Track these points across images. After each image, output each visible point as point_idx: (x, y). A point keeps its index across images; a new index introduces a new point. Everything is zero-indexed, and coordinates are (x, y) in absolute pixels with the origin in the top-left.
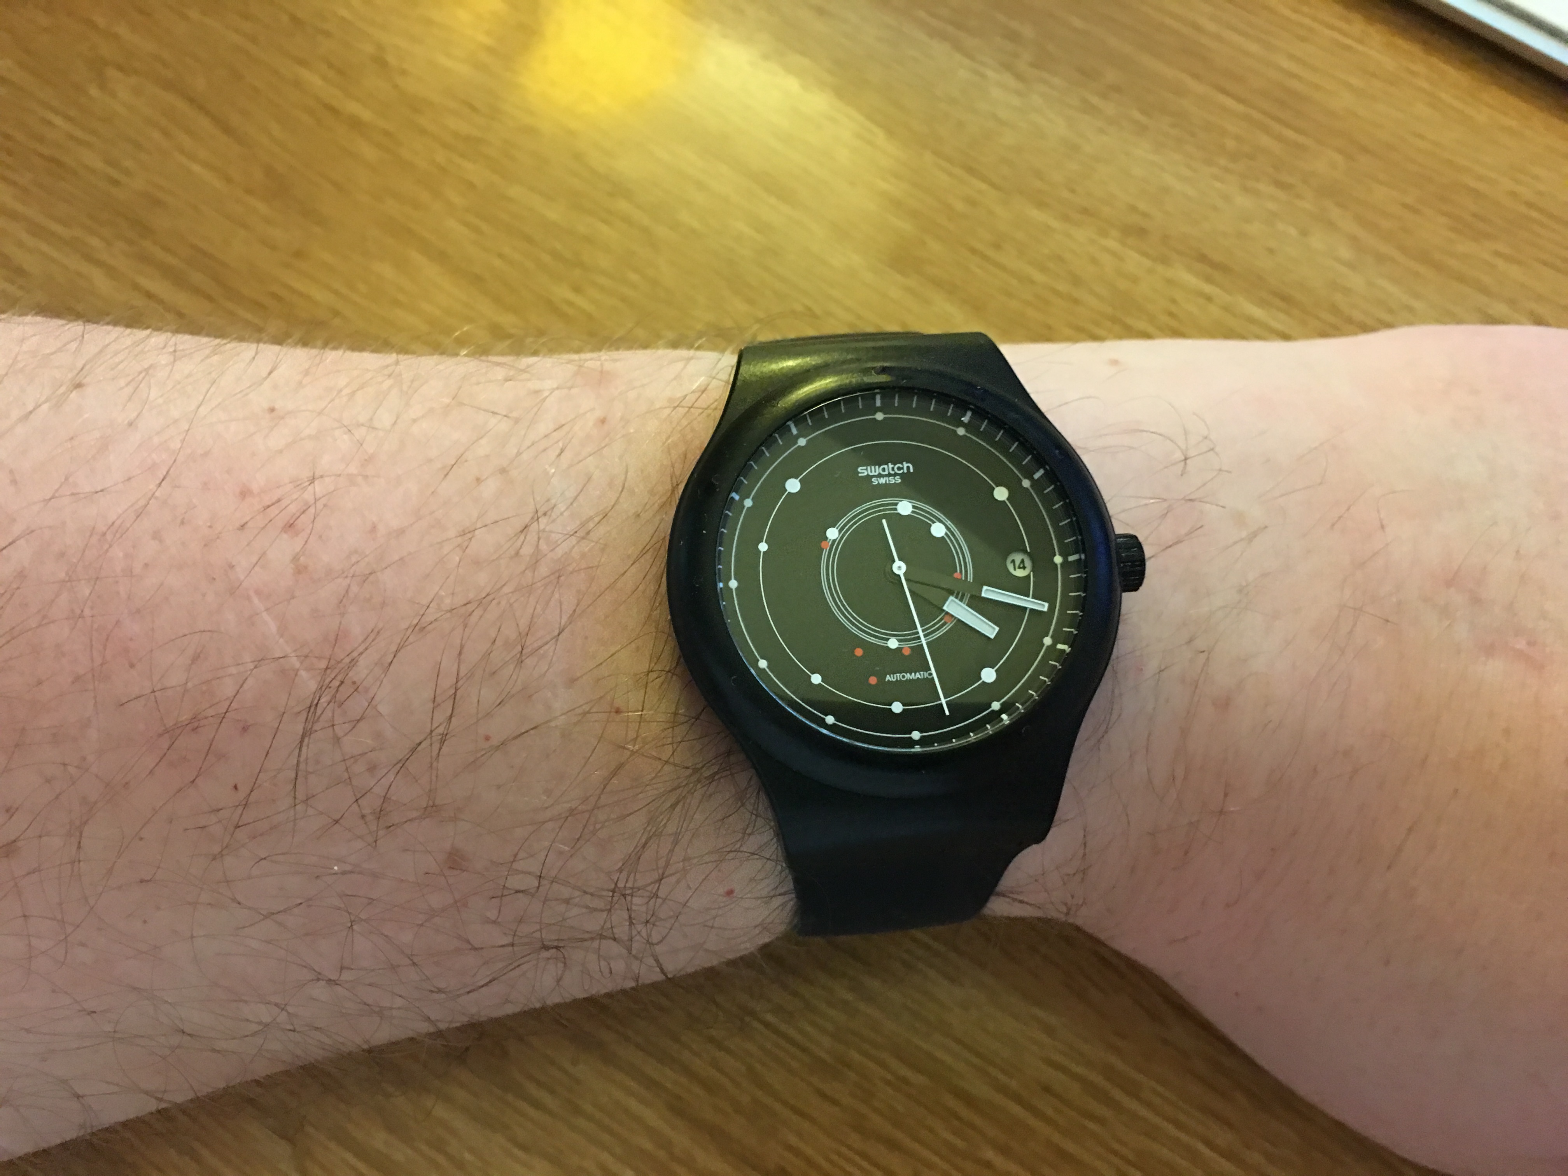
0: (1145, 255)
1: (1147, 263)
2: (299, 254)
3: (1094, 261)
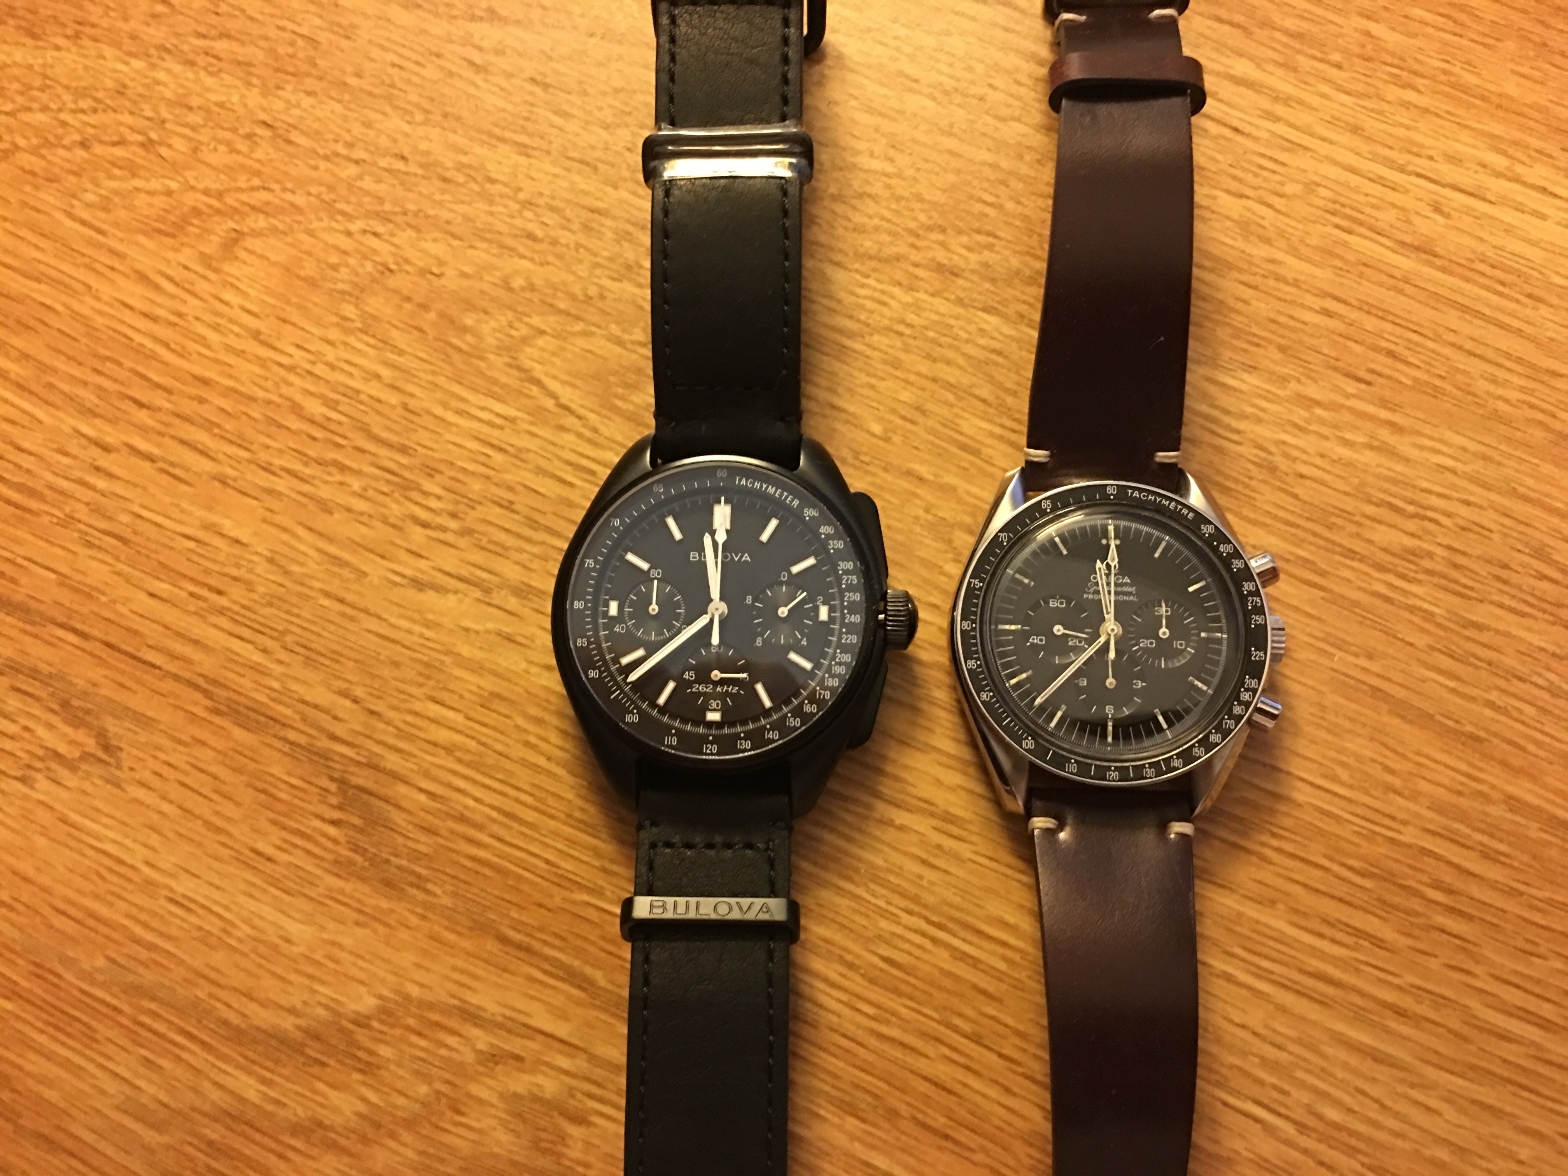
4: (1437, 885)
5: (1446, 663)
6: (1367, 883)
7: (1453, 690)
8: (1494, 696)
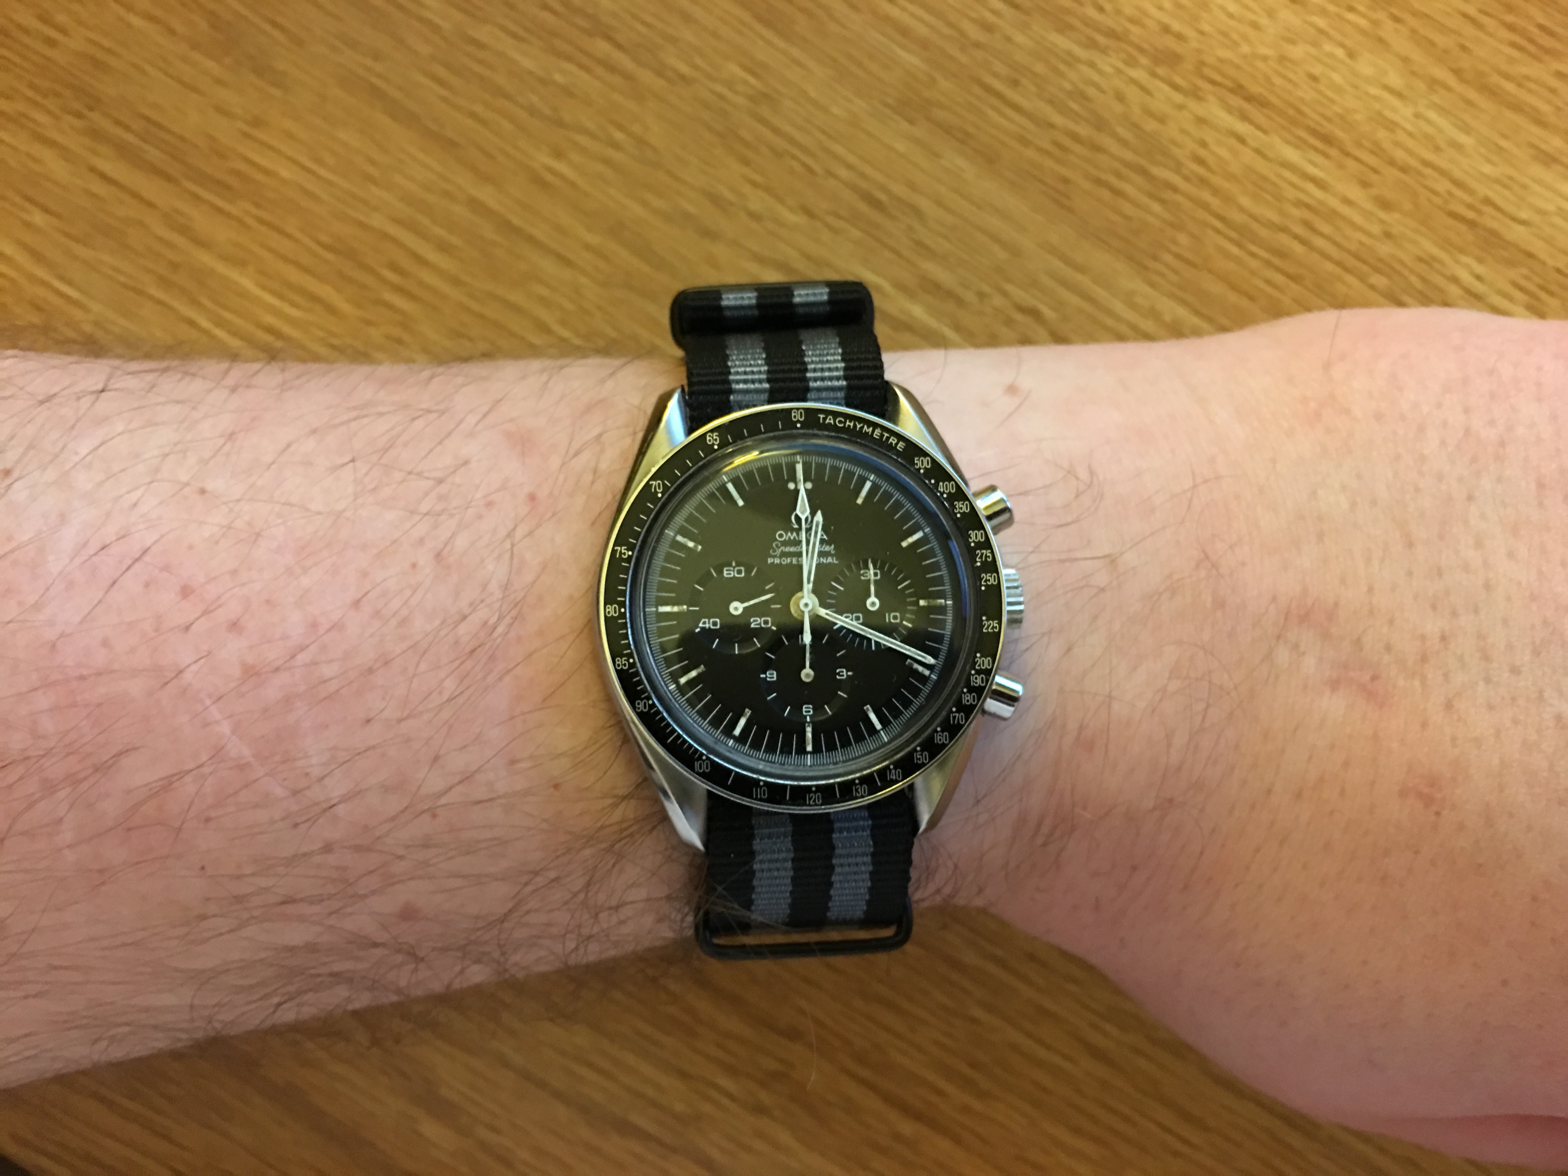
0: (1176, 87)
1: (1178, 98)
2: (257, 122)
3: (1120, 97)
4: (394, 267)
5: (442, 72)
6: (330, 256)
7: (444, 99)
8: (479, 109)
